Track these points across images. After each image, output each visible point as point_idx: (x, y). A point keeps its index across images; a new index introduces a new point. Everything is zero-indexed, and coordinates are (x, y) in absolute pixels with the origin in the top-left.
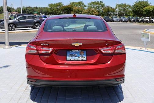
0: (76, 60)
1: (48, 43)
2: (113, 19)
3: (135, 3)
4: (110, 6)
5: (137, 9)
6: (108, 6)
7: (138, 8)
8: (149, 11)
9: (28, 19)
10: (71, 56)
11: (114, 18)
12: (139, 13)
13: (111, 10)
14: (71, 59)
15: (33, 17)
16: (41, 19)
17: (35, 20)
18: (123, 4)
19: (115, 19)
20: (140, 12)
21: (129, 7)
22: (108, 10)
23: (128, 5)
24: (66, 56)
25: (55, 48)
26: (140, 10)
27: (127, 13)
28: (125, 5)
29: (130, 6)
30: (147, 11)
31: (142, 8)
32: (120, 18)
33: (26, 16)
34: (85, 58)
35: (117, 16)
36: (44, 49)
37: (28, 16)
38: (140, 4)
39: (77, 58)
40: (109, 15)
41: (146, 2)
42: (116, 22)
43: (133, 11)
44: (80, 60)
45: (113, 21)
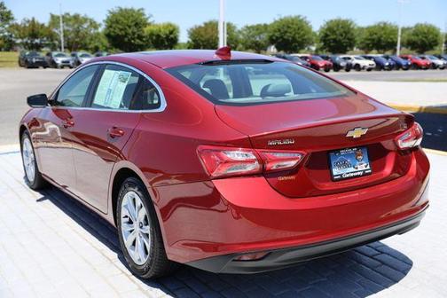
0: (352, 175)
1: (290, 138)
2: (55, 59)
3: (110, 13)
4: (36, 20)
5: (117, 31)
6: (31, 19)
7: (121, 27)
8: (158, 36)
10: (339, 166)
11: (57, 56)
12: (125, 43)
13: (41, 31)
14: (341, 175)
18: (72, 14)
19: (59, 61)
20: (126, 39)
21: (89, 24)
22: (33, 31)
23: (86, 20)
24: (329, 167)
25: (308, 151)
26: (126, 34)
27: (88, 41)
28: (76, 17)
29: (91, 20)
30: (154, 38)
31: (130, 27)
32: (73, 55)
34: (368, 167)
35: (63, 49)
36: (278, 155)
38: (124, 17)
39: (352, 169)
40: (38, 47)
41: (139, 10)
42: (62, 67)
43: (108, 36)
44: (359, 173)
45: (54, 65)
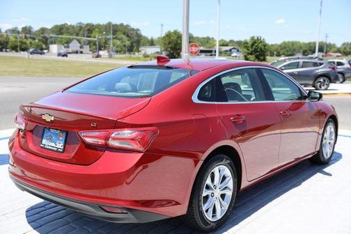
0: (50, 148)
9: (302, 67)
10: (47, 140)
14: (45, 145)
15: (315, 64)
16: (334, 68)
17: (317, 71)
33: (299, 62)
34: (62, 147)
37: (304, 62)
39: (53, 144)
44: (55, 149)
